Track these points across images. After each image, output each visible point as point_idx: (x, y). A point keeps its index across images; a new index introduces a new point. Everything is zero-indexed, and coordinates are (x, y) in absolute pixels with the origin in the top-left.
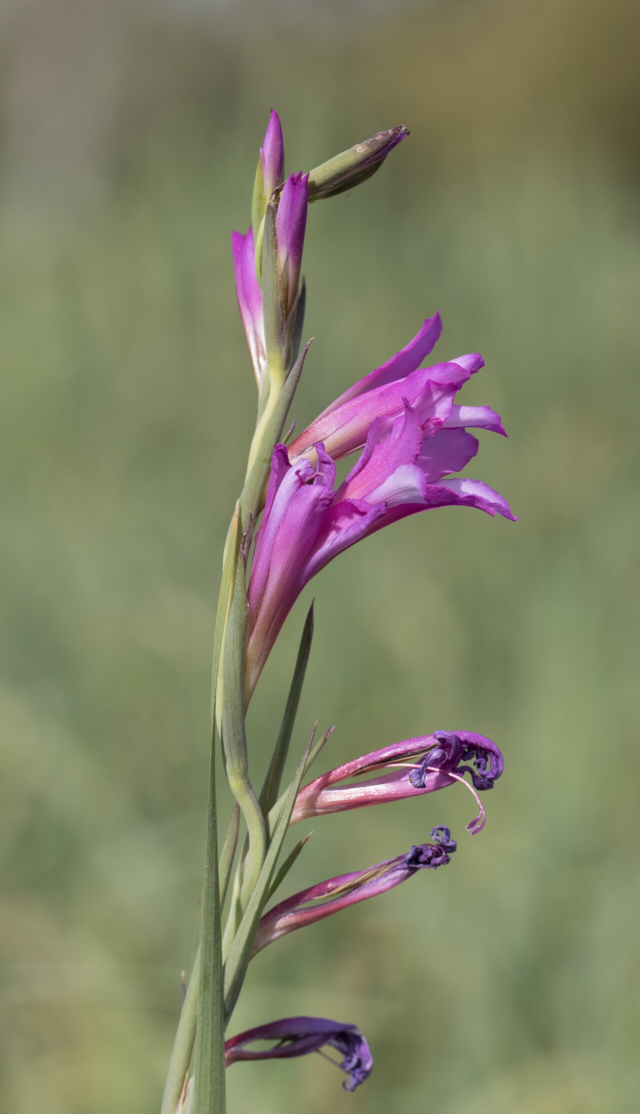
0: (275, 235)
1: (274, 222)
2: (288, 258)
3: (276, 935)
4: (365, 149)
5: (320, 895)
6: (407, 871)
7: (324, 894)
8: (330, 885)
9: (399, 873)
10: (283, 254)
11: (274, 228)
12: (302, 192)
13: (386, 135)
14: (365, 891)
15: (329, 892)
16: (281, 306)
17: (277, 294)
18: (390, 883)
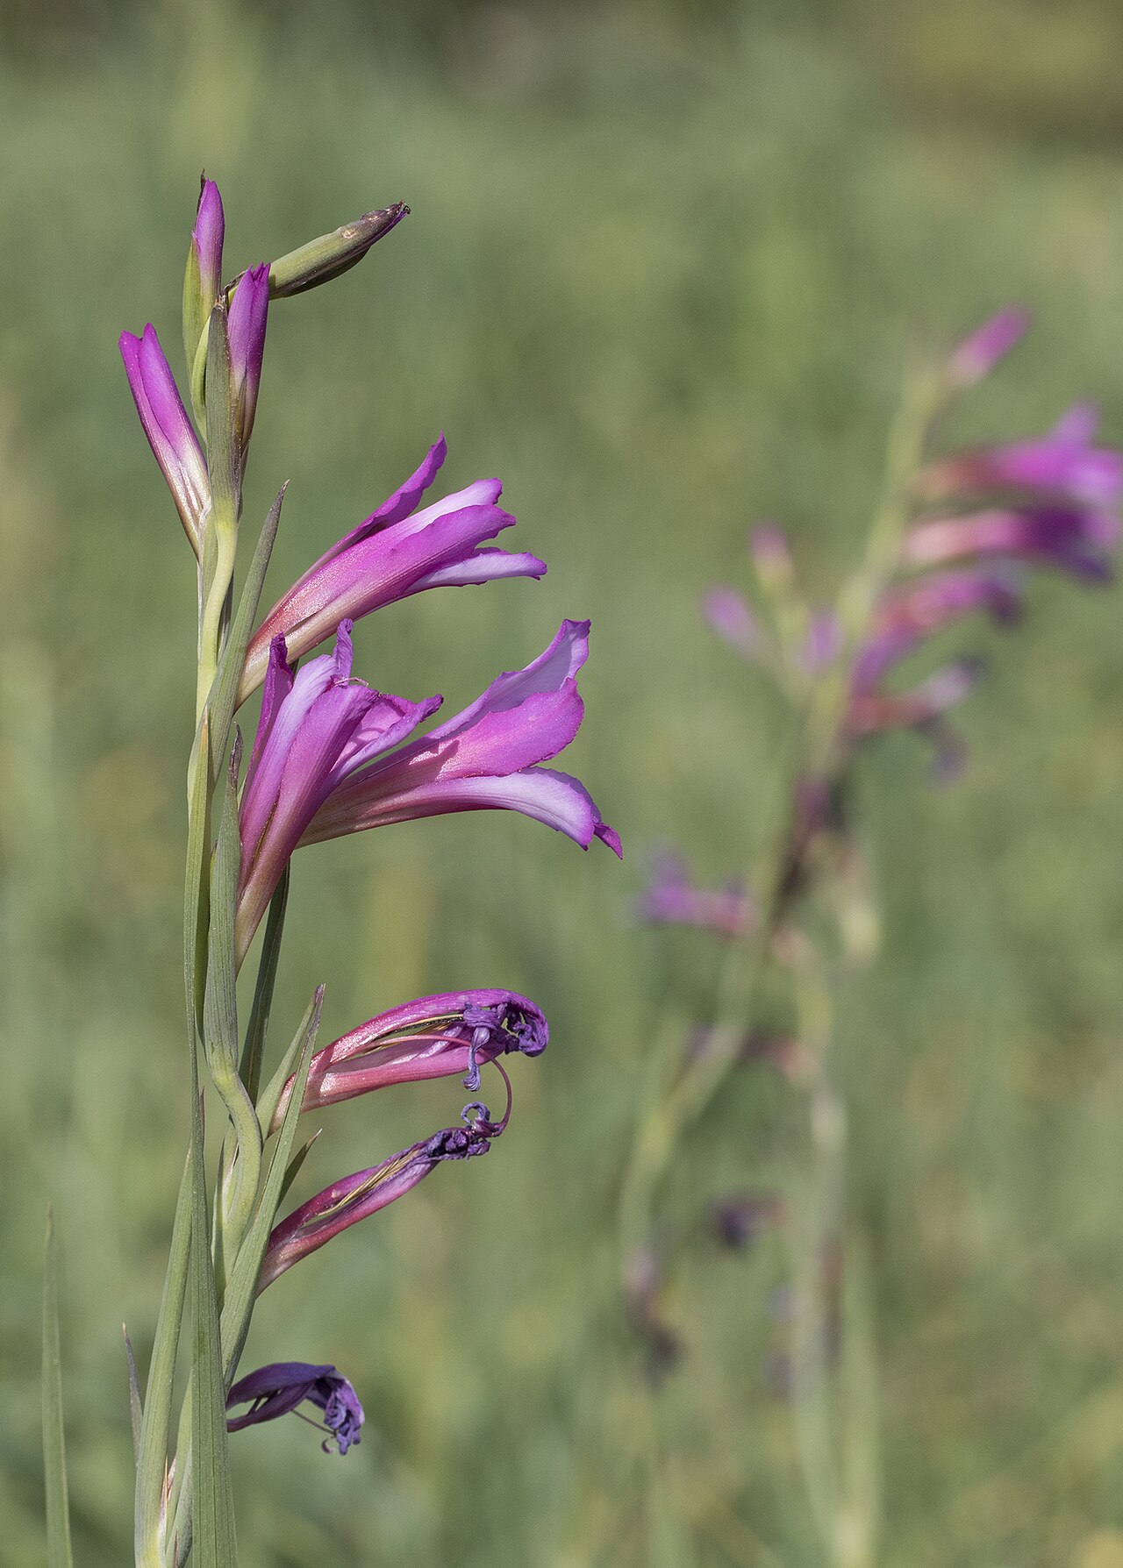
0: (228, 348)
1: (226, 331)
2: (245, 377)
3: (279, 1270)
4: (355, 234)
5: (325, 1209)
6: (429, 1165)
7: (329, 1208)
8: (334, 1195)
9: (418, 1169)
10: (238, 373)
11: (226, 339)
12: (263, 291)
13: (384, 215)
14: (380, 1198)
15: (336, 1204)
16: (236, 440)
17: (231, 425)
18: (408, 1184)
